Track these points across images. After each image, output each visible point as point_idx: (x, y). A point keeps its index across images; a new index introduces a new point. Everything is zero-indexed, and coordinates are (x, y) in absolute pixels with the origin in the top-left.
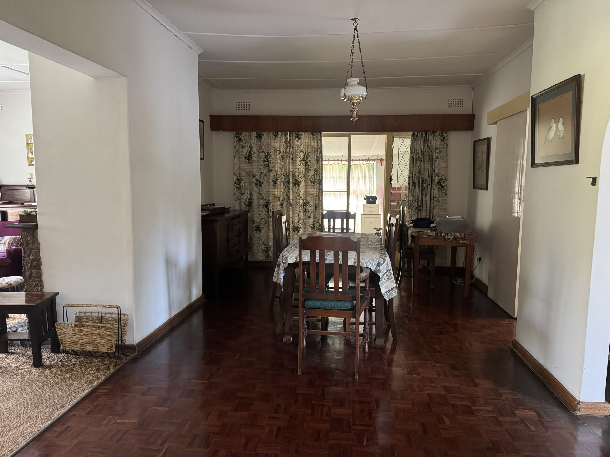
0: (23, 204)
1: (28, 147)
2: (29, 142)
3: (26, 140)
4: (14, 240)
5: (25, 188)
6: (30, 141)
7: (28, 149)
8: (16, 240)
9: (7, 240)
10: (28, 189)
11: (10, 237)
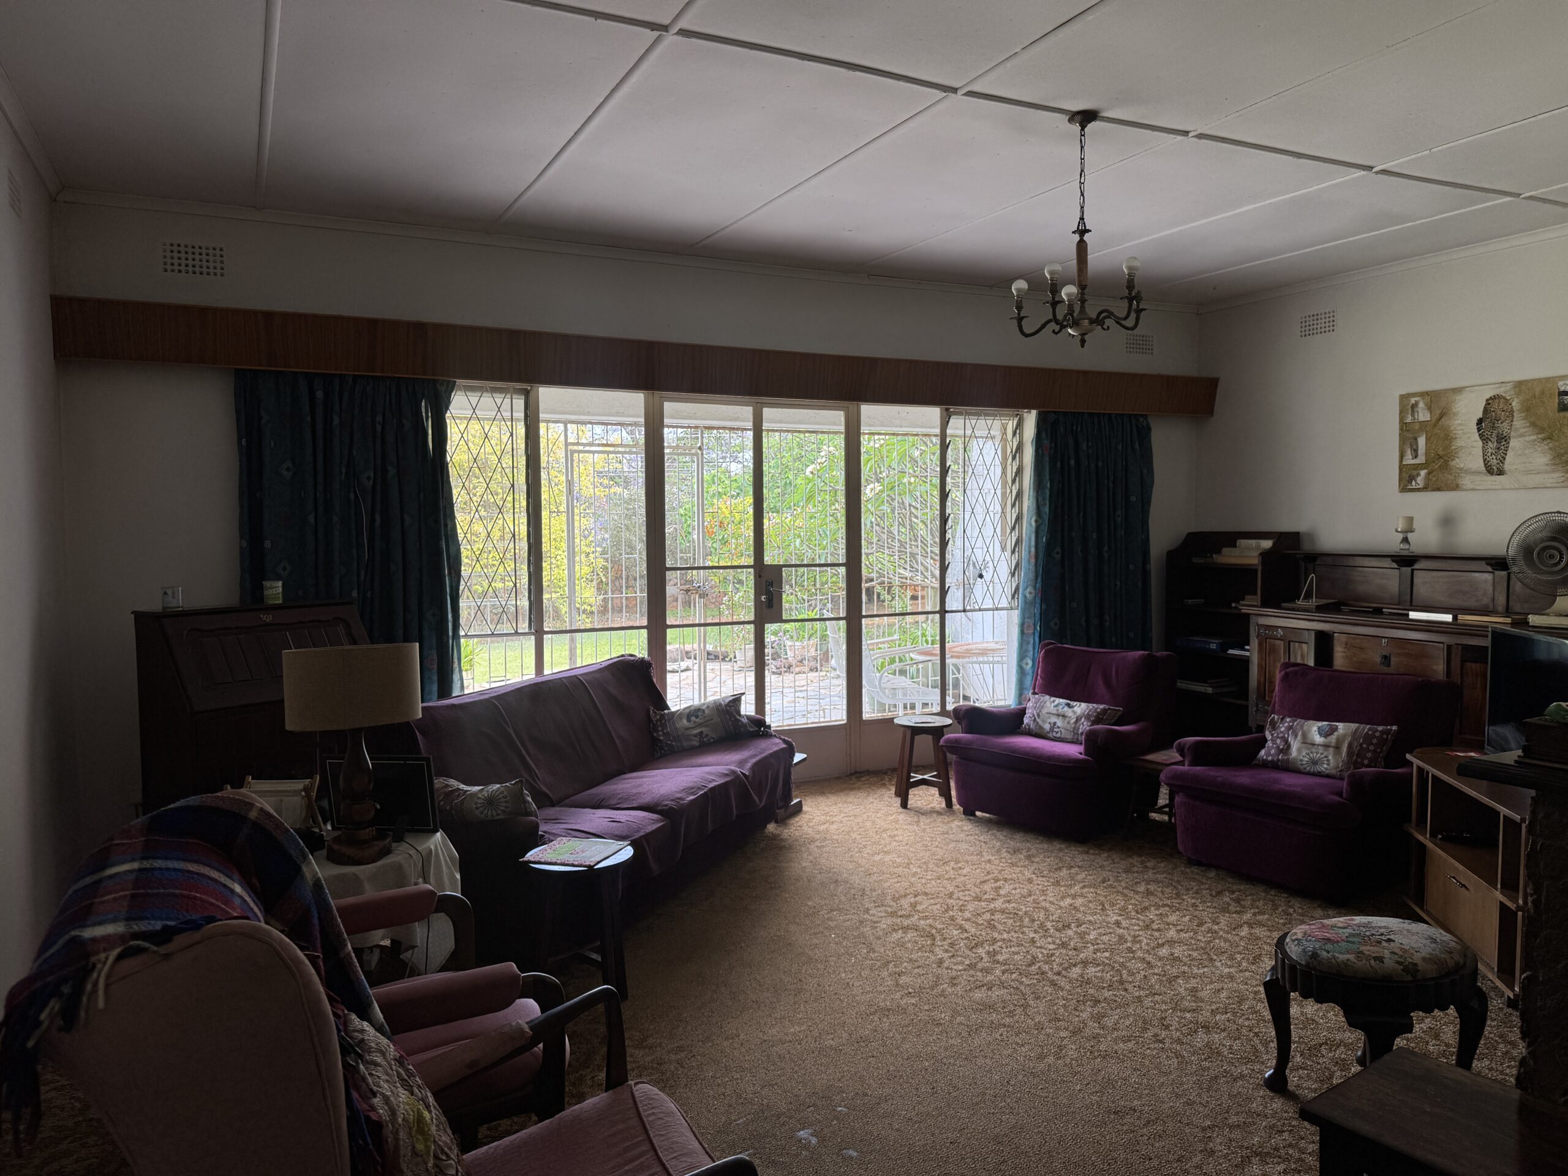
0: (1378, 611)
1: (1406, 433)
2: (1409, 419)
3: (1401, 413)
4: (1368, 738)
5: (1387, 563)
6: (1413, 415)
7: (1403, 440)
8: (1375, 741)
9: (1344, 736)
10: (1395, 565)
11: (1354, 726)
